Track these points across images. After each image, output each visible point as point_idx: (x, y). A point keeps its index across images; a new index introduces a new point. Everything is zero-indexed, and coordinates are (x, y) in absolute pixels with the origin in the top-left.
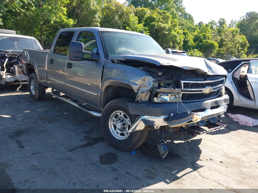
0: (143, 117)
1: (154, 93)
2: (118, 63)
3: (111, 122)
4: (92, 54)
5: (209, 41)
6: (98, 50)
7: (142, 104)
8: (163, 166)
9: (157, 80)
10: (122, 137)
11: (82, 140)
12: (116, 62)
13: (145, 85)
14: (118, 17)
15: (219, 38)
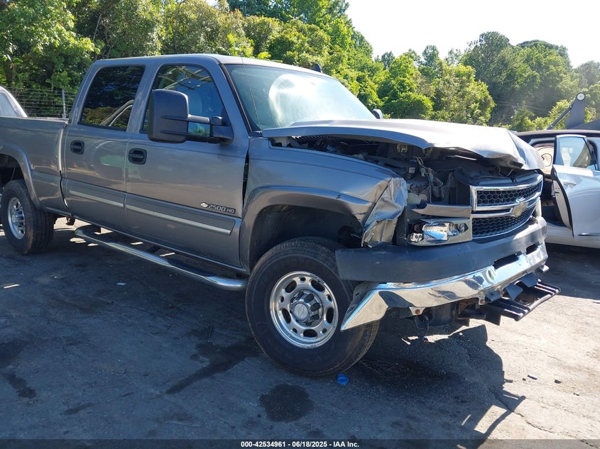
0: (383, 286)
1: (408, 220)
2: (289, 146)
3: (275, 301)
4: (211, 124)
5: (413, 95)
6: (224, 114)
7: (378, 253)
8: (431, 408)
9: (414, 186)
10: (312, 340)
11: (194, 357)
12: (284, 143)
13: (387, 201)
14: (205, 38)
15: (433, 88)
